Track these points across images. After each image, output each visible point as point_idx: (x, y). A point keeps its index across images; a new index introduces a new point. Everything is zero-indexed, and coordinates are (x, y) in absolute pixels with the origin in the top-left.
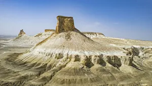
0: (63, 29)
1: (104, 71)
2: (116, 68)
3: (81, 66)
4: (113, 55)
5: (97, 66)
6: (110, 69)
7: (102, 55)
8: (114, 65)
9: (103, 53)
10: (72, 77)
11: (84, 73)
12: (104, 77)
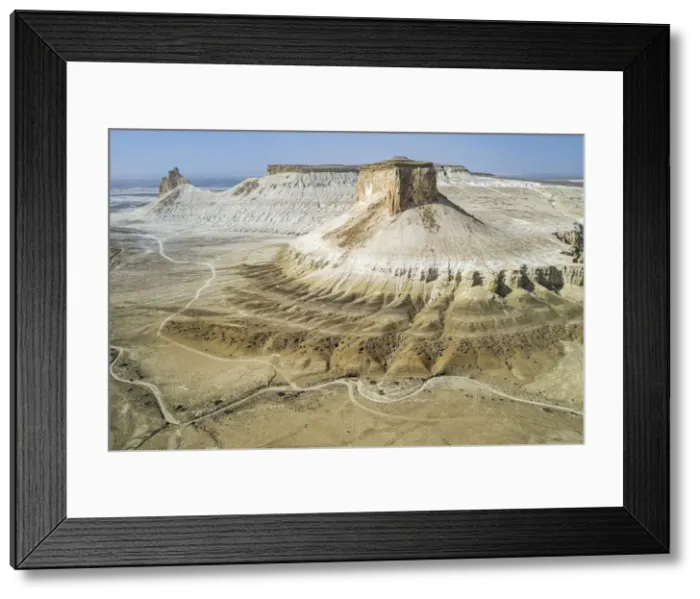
0: (411, 200)
1: (533, 301)
2: (553, 293)
3: (490, 296)
4: (547, 266)
5: (518, 292)
6: (543, 297)
7: (524, 268)
8: (548, 286)
9: (525, 262)
10: (482, 319)
11: (501, 308)
12: (537, 313)
